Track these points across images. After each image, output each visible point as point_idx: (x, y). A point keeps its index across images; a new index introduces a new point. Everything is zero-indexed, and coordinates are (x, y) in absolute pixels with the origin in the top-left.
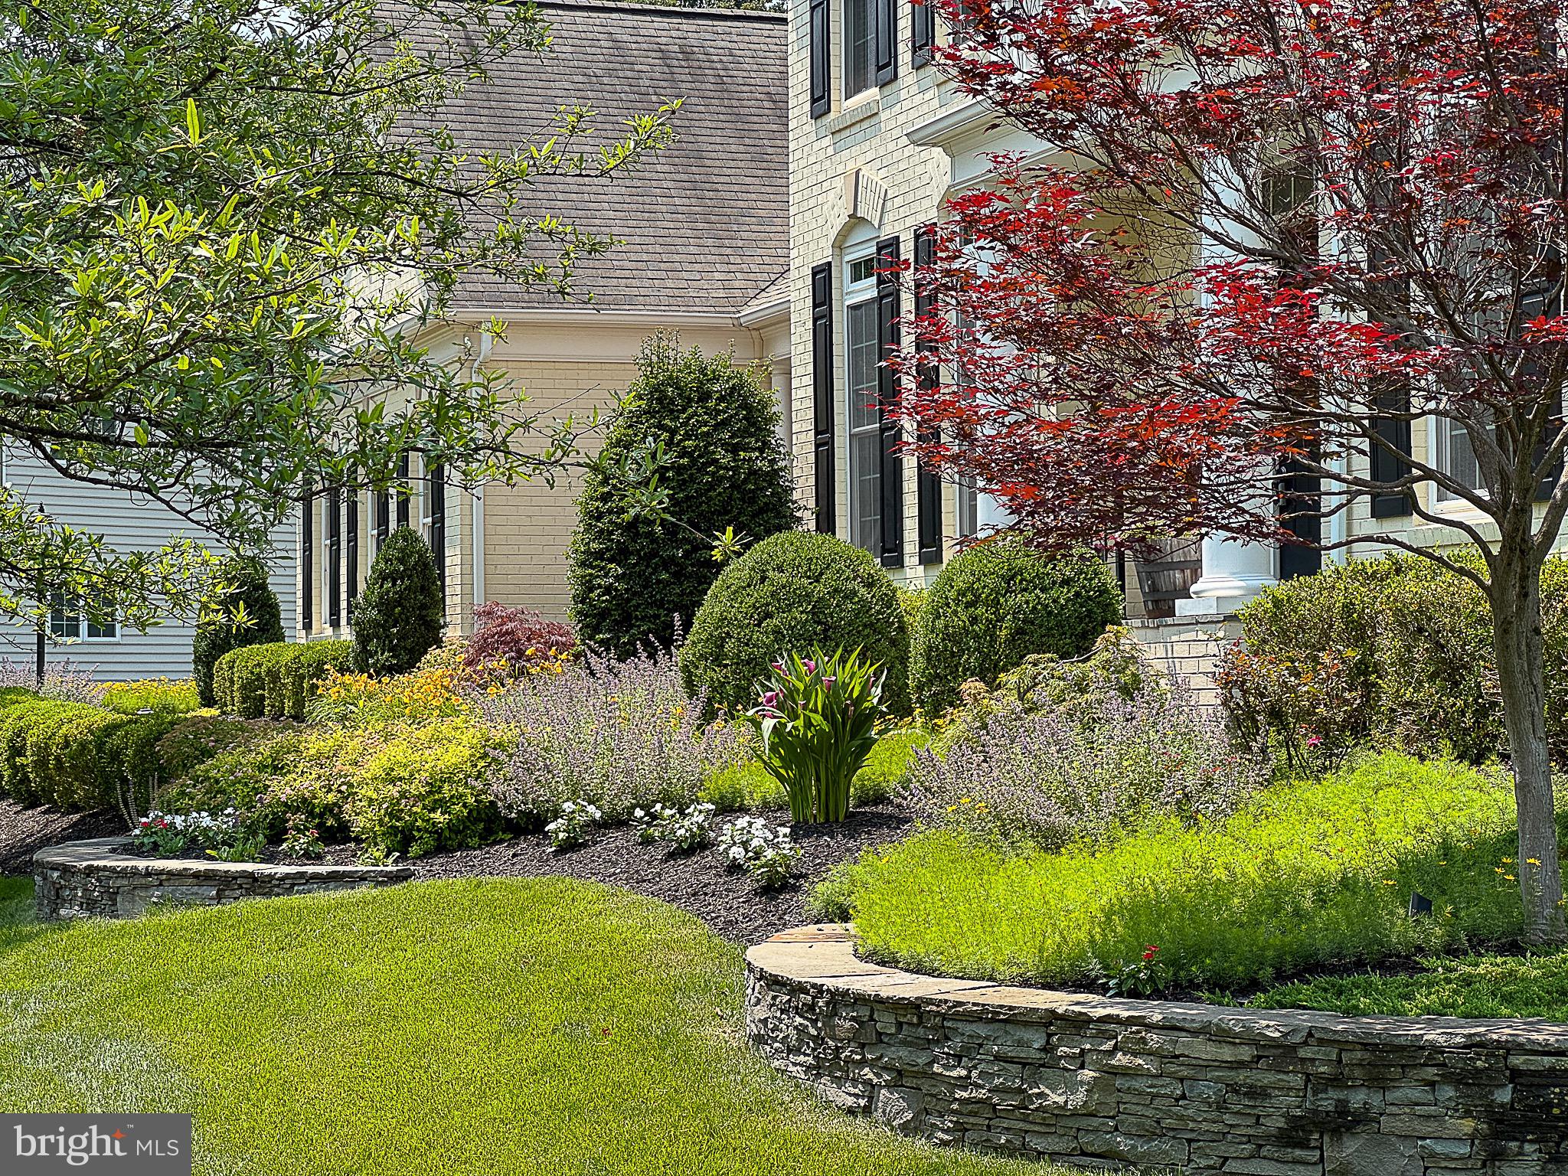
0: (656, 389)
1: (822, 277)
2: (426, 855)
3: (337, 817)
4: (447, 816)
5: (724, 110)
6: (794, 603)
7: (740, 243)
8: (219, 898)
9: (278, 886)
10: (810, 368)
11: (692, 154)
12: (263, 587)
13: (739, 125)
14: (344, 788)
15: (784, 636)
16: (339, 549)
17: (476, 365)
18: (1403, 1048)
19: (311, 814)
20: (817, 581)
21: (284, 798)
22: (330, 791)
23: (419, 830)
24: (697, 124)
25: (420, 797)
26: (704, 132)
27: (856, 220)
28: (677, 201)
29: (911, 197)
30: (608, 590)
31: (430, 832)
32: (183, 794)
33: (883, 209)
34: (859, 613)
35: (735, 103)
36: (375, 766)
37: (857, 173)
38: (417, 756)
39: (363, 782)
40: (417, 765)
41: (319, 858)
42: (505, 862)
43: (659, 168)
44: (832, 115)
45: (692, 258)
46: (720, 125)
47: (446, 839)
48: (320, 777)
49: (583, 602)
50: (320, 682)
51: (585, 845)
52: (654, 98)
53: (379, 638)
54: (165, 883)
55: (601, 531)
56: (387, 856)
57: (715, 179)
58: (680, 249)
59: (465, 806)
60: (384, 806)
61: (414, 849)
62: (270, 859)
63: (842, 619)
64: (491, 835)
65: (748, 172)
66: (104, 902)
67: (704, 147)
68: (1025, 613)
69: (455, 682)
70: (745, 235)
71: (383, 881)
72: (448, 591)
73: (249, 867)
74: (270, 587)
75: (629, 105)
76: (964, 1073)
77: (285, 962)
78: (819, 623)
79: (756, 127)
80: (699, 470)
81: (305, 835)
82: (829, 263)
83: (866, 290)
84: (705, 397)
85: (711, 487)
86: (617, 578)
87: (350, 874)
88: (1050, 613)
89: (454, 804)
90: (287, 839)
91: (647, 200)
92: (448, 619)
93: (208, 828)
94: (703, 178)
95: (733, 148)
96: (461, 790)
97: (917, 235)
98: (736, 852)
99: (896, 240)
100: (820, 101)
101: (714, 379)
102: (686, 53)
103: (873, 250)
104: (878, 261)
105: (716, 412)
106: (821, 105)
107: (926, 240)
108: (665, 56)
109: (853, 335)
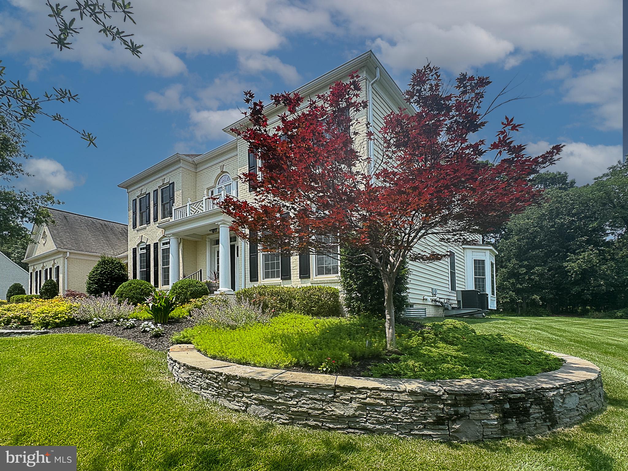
1: (135, 250)
2: (53, 328)
3: (27, 320)
4: (59, 320)
5: (112, 232)
9: (5, 335)
11: (107, 237)
14: (29, 314)
17: (66, 258)
18: (477, 394)
19: (19, 319)
21: (11, 316)
22: (25, 315)
23: (51, 323)
24: (107, 233)
25: (51, 317)
26: (109, 234)
27: (142, 242)
29: (153, 239)
30: (94, 288)
31: (54, 324)
33: (147, 241)
36: (38, 310)
37: (142, 236)
39: (35, 313)
40: (51, 310)
41: (20, 328)
42: (77, 330)
45: (107, 249)
47: (59, 325)
49: (89, 289)
50: (32, 300)
51: (99, 326)
53: (45, 294)
56: (41, 328)
58: (105, 248)
59: (65, 318)
60: (41, 318)
61: (49, 327)
62: (4, 329)
64: (71, 324)
68: (193, 291)
69: (61, 300)
71: (40, 334)
72: (59, 289)
74: (24, 288)
75: (96, 229)
76: (295, 403)
80: (112, 273)
81: (16, 324)
82: (136, 248)
83: (144, 251)
84: (113, 263)
85: (114, 275)
87: (30, 332)
88: (197, 291)
89: (62, 318)
90: (11, 324)
91: (99, 241)
92: (59, 292)
94: (109, 240)
96: (64, 315)
97: (154, 244)
98: (148, 329)
99: (150, 245)
100: (135, 226)
101: (115, 261)
102: (106, 225)
103: (145, 246)
104: (146, 247)
105: (115, 265)
106: (135, 227)
107: (156, 245)
108: (101, 225)
109: (141, 258)
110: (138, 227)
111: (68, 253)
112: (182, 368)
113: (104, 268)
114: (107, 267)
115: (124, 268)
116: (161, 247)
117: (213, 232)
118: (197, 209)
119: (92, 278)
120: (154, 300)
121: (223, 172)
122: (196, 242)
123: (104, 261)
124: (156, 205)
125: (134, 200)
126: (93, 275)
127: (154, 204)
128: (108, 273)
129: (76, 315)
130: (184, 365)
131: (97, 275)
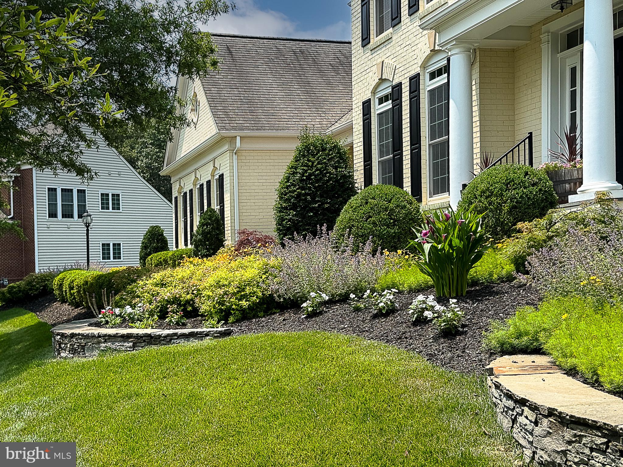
0: (306, 146)
1: (367, 106)
2: (238, 321)
3: (192, 306)
4: (248, 302)
5: (315, 69)
6: (381, 211)
7: (324, 110)
8: (134, 347)
9: (163, 340)
10: (362, 139)
11: (306, 82)
12: (162, 235)
13: (321, 74)
14: (195, 292)
15: (377, 225)
16: (187, 221)
17: (235, 151)
19: (179, 305)
20: (390, 202)
21: (166, 298)
22: (188, 294)
23: (233, 309)
24: (307, 73)
25: (234, 294)
26: (309, 75)
27: (382, 80)
28: (302, 97)
29: (407, 66)
30: (290, 220)
31: (239, 311)
32: (122, 299)
33: (394, 73)
34: (407, 214)
35: (319, 67)
36: (211, 280)
37: (383, 62)
38: (231, 275)
39: (205, 288)
40: (232, 279)
41: (184, 325)
42: (280, 324)
43: (295, 87)
44: (371, 43)
45: (308, 115)
46: (315, 73)
47: (247, 313)
48: (183, 288)
49: (280, 225)
50: (182, 261)
51: (321, 313)
52: (292, 66)
53: (202, 245)
54: (108, 341)
55: (287, 199)
56: (218, 323)
57: (315, 90)
58: (304, 112)
59: (257, 297)
60: (216, 299)
61: (231, 319)
62: (160, 327)
63: (401, 217)
64: (269, 310)
65: (325, 88)
66: (79, 350)
67: (310, 80)
68: (517, 199)
69: (232, 257)
70: (325, 107)
71: (217, 336)
72: (226, 229)
73: (149, 331)
74: (164, 235)
75: (284, 68)
77: (166, 386)
78: (391, 219)
79: (327, 74)
80: (323, 176)
81: (177, 314)
82: (370, 99)
83: (388, 105)
84: (324, 150)
85: (328, 181)
86: (293, 216)
87: (201, 333)
88: (529, 198)
89: (251, 296)
90: (168, 317)
91: (291, 97)
92: (226, 238)
93: (130, 314)
94: (311, 90)
95: (320, 81)
96: (255, 289)
97: (411, 79)
98: (428, 314)
99: (400, 84)
100: (366, 40)
101: (326, 143)
102: (302, 52)
103: (390, 90)
104: (392, 94)
105: (328, 155)
107: (415, 81)
108: (295, 53)
109: (380, 124)
110: (374, 40)
111: (238, 139)
112: (545, 422)
113: (307, 166)
114: (313, 163)
115: (345, 158)
116: (427, 87)
117: (561, 9)
119: (286, 194)
120: (434, 234)
122: (513, 50)
123: (307, 148)
126: (287, 187)
128: (316, 176)
129: (277, 287)
130: (551, 412)
131: (295, 186)
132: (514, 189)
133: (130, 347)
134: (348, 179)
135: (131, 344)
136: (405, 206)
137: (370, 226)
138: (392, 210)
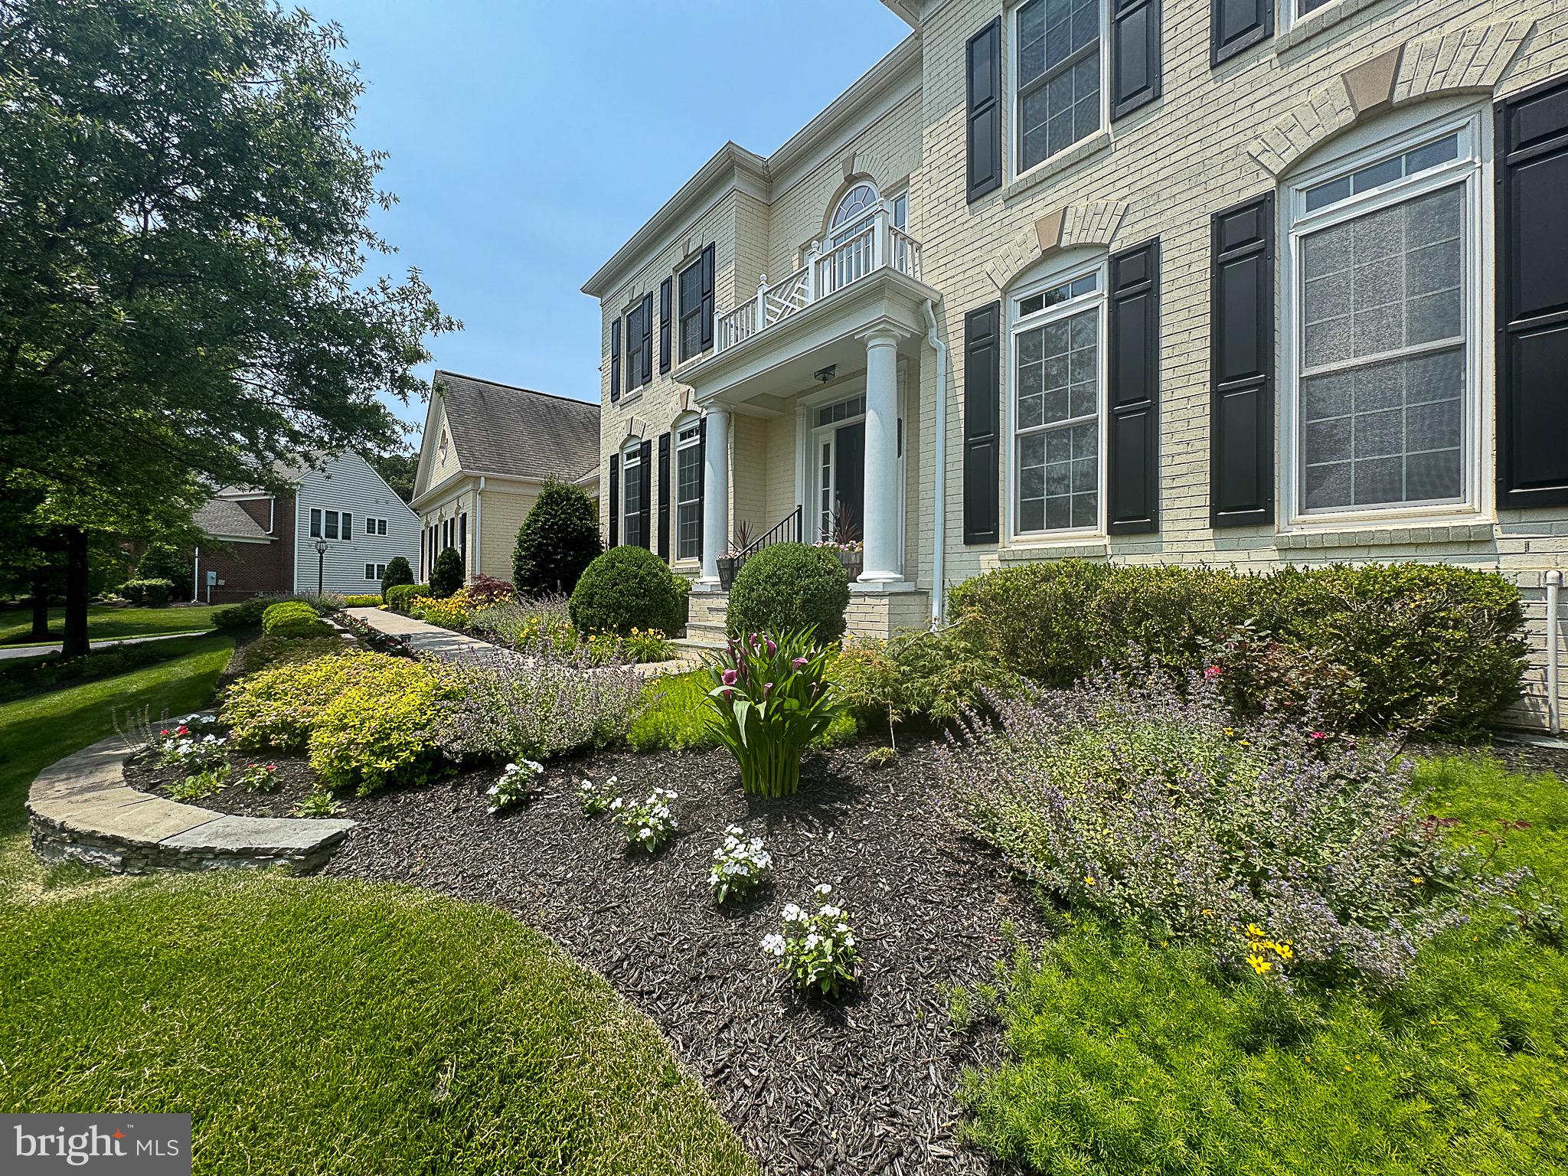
1: (614, 459)
2: (375, 793)
4: (394, 761)
6: (629, 578)
7: (573, 461)
8: (124, 866)
9: (185, 859)
10: (608, 493)
11: (556, 434)
13: (572, 429)
15: (624, 594)
17: (478, 492)
20: (639, 568)
27: (631, 436)
28: (552, 447)
29: (657, 424)
30: (529, 570)
33: (643, 431)
37: (632, 419)
43: (546, 437)
44: (620, 400)
45: (557, 465)
46: (566, 428)
49: (518, 574)
53: (438, 585)
55: (526, 548)
57: (565, 442)
58: (553, 462)
60: (335, 750)
65: (575, 443)
67: (561, 433)
72: (466, 570)
80: (566, 526)
82: (618, 453)
83: (637, 461)
84: (569, 499)
85: (572, 532)
86: (532, 566)
87: (265, 851)
89: (401, 751)
91: (541, 446)
92: (465, 578)
94: (561, 442)
95: (570, 435)
97: (661, 437)
99: (650, 441)
100: (615, 395)
101: (573, 493)
102: (554, 407)
103: (639, 446)
104: (641, 450)
105: (573, 505)
106: (615, 397)
107: (665, 439)
108: (548, 407)
109: (627, 480)
110: (624, 396)
111: (483, 479)
113: (550, 514)
114: (557, 511)
115: (589, 510)
116: (678, 445)
117: (824, 379)
118: (787, 303)
119: (525, 542)
121: (851, 179)
123: (550, 495)
124: (666, 323)
125: (616, 321)
126: (527, 535)
127: (662, 323)
128: (559, 526)
131: (536, 534)
132: (808, 577)
133: (116, 866)
134: (594, 532)
135: (119, 859)
136: (657, 574)
137: (617, 595)
138: (642, 577)
